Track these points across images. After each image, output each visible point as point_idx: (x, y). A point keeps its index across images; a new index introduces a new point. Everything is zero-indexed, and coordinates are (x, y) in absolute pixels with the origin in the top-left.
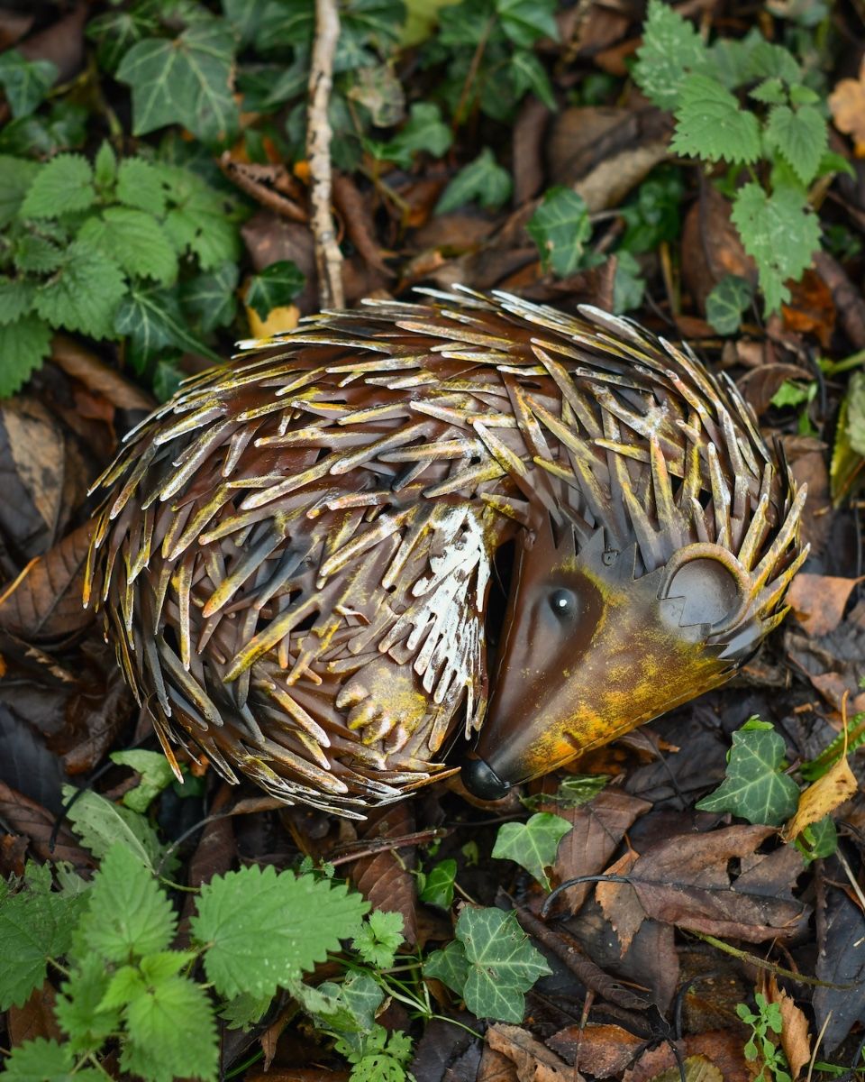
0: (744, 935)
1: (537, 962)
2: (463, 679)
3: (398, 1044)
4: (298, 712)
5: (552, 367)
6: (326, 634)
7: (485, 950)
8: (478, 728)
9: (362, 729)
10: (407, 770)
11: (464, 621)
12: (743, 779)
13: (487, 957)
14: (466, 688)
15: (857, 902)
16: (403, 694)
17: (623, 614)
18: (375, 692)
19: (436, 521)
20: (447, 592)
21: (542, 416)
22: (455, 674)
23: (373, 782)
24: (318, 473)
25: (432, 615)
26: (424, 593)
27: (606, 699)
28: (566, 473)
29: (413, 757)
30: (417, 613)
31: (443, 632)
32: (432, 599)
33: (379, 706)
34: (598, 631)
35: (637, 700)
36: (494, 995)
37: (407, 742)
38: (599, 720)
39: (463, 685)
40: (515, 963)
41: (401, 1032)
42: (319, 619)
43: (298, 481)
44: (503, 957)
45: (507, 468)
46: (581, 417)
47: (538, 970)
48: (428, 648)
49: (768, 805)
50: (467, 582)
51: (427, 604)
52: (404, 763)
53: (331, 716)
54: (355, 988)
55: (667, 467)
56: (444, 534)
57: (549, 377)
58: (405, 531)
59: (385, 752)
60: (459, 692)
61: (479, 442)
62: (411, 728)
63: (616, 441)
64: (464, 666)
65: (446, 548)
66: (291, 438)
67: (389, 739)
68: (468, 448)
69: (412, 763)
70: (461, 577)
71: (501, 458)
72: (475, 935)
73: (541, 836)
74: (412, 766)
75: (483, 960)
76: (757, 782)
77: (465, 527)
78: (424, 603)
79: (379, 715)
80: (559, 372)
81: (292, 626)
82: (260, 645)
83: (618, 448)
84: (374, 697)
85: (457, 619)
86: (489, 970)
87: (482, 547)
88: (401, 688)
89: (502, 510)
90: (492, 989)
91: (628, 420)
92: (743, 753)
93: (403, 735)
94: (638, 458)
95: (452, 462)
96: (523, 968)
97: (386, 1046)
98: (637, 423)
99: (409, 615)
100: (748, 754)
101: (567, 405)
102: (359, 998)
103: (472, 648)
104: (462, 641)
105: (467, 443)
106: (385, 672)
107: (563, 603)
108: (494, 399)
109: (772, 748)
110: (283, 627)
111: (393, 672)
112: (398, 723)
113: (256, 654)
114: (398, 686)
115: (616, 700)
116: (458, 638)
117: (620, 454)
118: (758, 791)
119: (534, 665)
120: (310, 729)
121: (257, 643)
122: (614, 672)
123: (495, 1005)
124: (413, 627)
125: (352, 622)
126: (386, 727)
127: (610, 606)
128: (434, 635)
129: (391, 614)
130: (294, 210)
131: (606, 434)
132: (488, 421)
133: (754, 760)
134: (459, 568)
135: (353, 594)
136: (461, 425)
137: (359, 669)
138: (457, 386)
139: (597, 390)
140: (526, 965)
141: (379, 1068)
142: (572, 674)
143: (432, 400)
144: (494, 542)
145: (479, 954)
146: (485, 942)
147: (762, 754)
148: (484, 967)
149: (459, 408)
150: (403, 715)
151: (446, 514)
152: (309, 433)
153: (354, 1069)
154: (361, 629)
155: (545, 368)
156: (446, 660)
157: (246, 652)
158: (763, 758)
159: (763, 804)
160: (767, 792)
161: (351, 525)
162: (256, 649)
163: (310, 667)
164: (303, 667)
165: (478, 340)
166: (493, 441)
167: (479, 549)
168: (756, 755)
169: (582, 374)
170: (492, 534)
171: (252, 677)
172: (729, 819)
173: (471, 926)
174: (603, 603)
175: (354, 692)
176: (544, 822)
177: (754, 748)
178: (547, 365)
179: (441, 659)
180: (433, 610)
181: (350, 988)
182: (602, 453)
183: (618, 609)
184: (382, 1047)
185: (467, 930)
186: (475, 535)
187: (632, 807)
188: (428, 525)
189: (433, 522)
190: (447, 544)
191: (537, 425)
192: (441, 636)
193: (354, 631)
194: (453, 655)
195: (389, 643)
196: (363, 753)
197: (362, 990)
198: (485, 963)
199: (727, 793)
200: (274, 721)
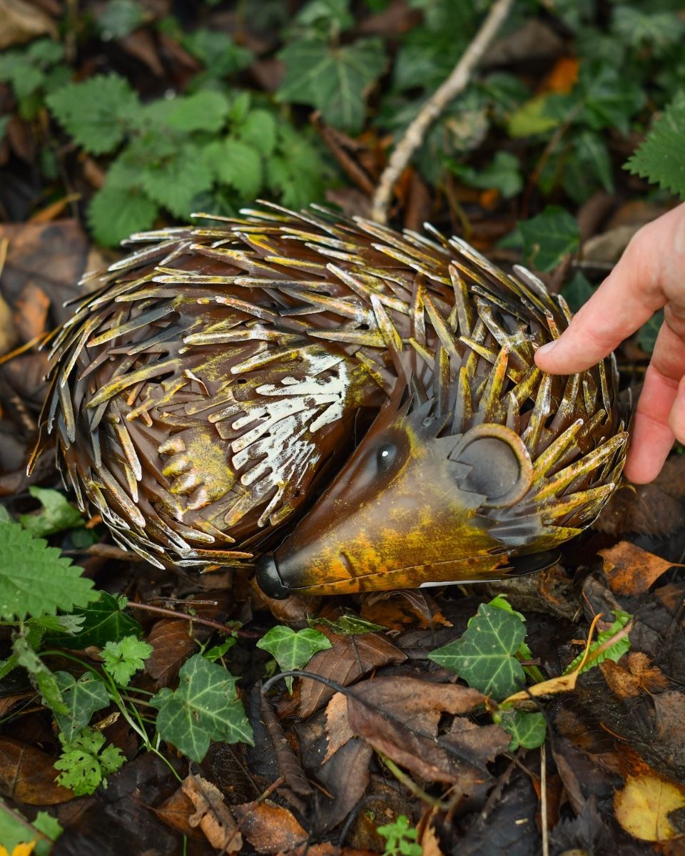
0: (418, 770)
1: (243, 729)
2: (276, 478)
3: (111, 757)
4: (129, 446)
5: (456, 280)
6: (171, 390)
7: (198, 695)
8: (274, 523)
9: (173, 478)
10: (200, 530)
11: (297, 436)
12: (478, 648)
13: (196, 702)
14: (276, 488)
15: (537, 791)
16: (215, 461)
17: (418, 464)
18: (191, 450)
19: (308, 353)
20: (291, 406)
21: (430, 310)
22: (269, 471)
23: (171, 531)
24: (225, 280)
25: (267, 415)
26: (267, 394)
27: (382, 534)
28: (428, 356)
29: (209, 522)
30: (254, 407)
31: (271, 431)
32: (274, 404)
33: (191, 462)
34: (397, 476)
35: (410, 546)
36: (186, 730)
37: (207, 505)
38: (373, 552)
39: (274, 483)
40: (221, 719)
41: (119, 750)
42: (171, 378)
43: (207, 280)
44: (212, 708)
45: (387, 341)
46: (460, 321)
47: (241, 735)
48: (251, 436)
49: (492, 680)
50: (314, 411)
51: (267, 405)
52: (199, 524)
53: (151, 458)
54: (87, 687)
55: (507, 372)
56: (310, 366)
57: (451, 288)
58: (274, 345)
59: (186, 506)
60: (269, 488)
61: (371, 313)
62: (213, 494)
63: (478, 343)
64: (282, 470)
65: (307, 377)
66: (219, 253)
67: (190, 494)
68: (360, 314)
69: (205, 526)
70: (311, 404)
71: (385, 331)
72: (195, 678)
73: (303, 645)
74: (204, 528)
75: (194, 702)
76: (489, 657)
77: (334, 372)
78: (265, 403)
79: (187, 470)
80: (458, 285)
81: (149, 377)
82: (120, 383)
83: (475, 347)
84: (189, 453)
85: (291, 432)
86: (194, 713)
87: (344, 395)
88: (214, 456)
89: (373, 375)
90: (188, 725)
91: (494, 331)
92: (484, 624)
93: (202, 498)
94: (488, 359)
95: (344, 320)
96: (227, 727)
97: (100, 752)
98: (500, 335)
99: (246, 405)
100: (488, 628)
101: (455, 310)
102: (87, 696)
103: (298, 462)
104: (289, 451)
105: (361, 309)
106: (207, 439)
107: (385, 454)
108: (400, 289)
109: (513, 634)
110: (143, 374)
111: (213, 441)
112: (202, 484)
113: (115, 389)
114: (213, 453)
115: (390, 538)
116: (285, 445)
117: (475, 352)
118: (488, 664)
119: (346, 498)
120: (131, 462)
121: (118, 381)
122: (395, 511)
123: (183, 737)
124: (245, 414)
125: (195, 388)
126: (190, 481)
127: (412, 457)
128: (262, 429)
129: (230, 396)
130: (364, 181)
131: (473, 336)
132: (387, 301)
133: (493, 636)
134: (311, 396)
135: (207, 370)
136: (364, 297)
137: (187, 428)
138: (377, 273)
139: (480, 303)
140: (232, 726)
141: (83, 763)
142: (365, 505)
143: (350, 273)
144: (358, 399)
145: (192, 696)
146: (201, 689)
147: (502, 633)
148: (191, 708)
149: (370, 286)
150: (208, 479)
151: (320, 354)
152: (237, 255)
153: (62, 756)
154: (200, 397)
155: (451, 281)
156: (266, 455)
157: (108, 386)
158: (502, 639)
159: (489, 677)
160: (495, 669)
161: (230, 322)
162: (116, 385)
163: (149, 412)
164: (142, 409)
165: (415, 254)
166: (382, 316)
167: (340, 395)
168: (496, 632)
169: (476, 290)
170: (359, 392)
171: (108, 410)
172: (455, 679)
173: (195, 671)
174: (409, 455)
175: (175, 444)
176: (311, 636)
177: (495, 625)
178: (453, 278)
179: (261, 450)
180: (269, 411)
181: (83, 686)
182: (462, 349)
183: (416, 460)
184: (96, 751)
185: (191, 672)
186: (340, 384)
187: (390, 652)
188: (298, 352)
189: (304, 353)
190: (310, 375)
191: (422, 314)
192: (267, 435)
193: (194, 397)
194: (273, 455)
195: (218, 417)
196: (168, 500)
197: (92, 691)
198: (194, 706)
199: (458, 654)
200: (112, 452)
